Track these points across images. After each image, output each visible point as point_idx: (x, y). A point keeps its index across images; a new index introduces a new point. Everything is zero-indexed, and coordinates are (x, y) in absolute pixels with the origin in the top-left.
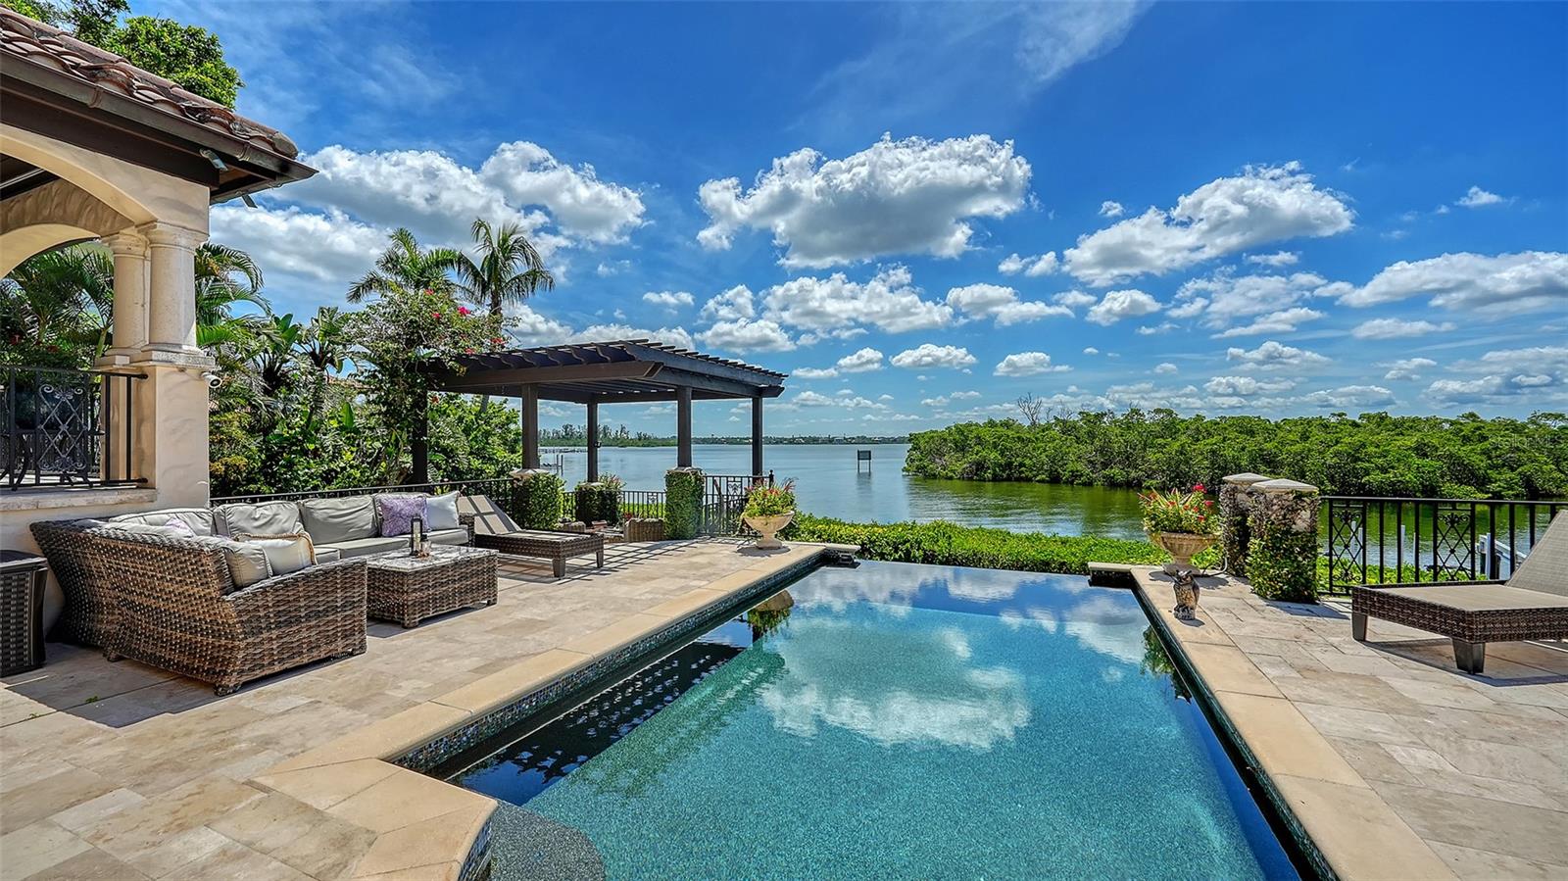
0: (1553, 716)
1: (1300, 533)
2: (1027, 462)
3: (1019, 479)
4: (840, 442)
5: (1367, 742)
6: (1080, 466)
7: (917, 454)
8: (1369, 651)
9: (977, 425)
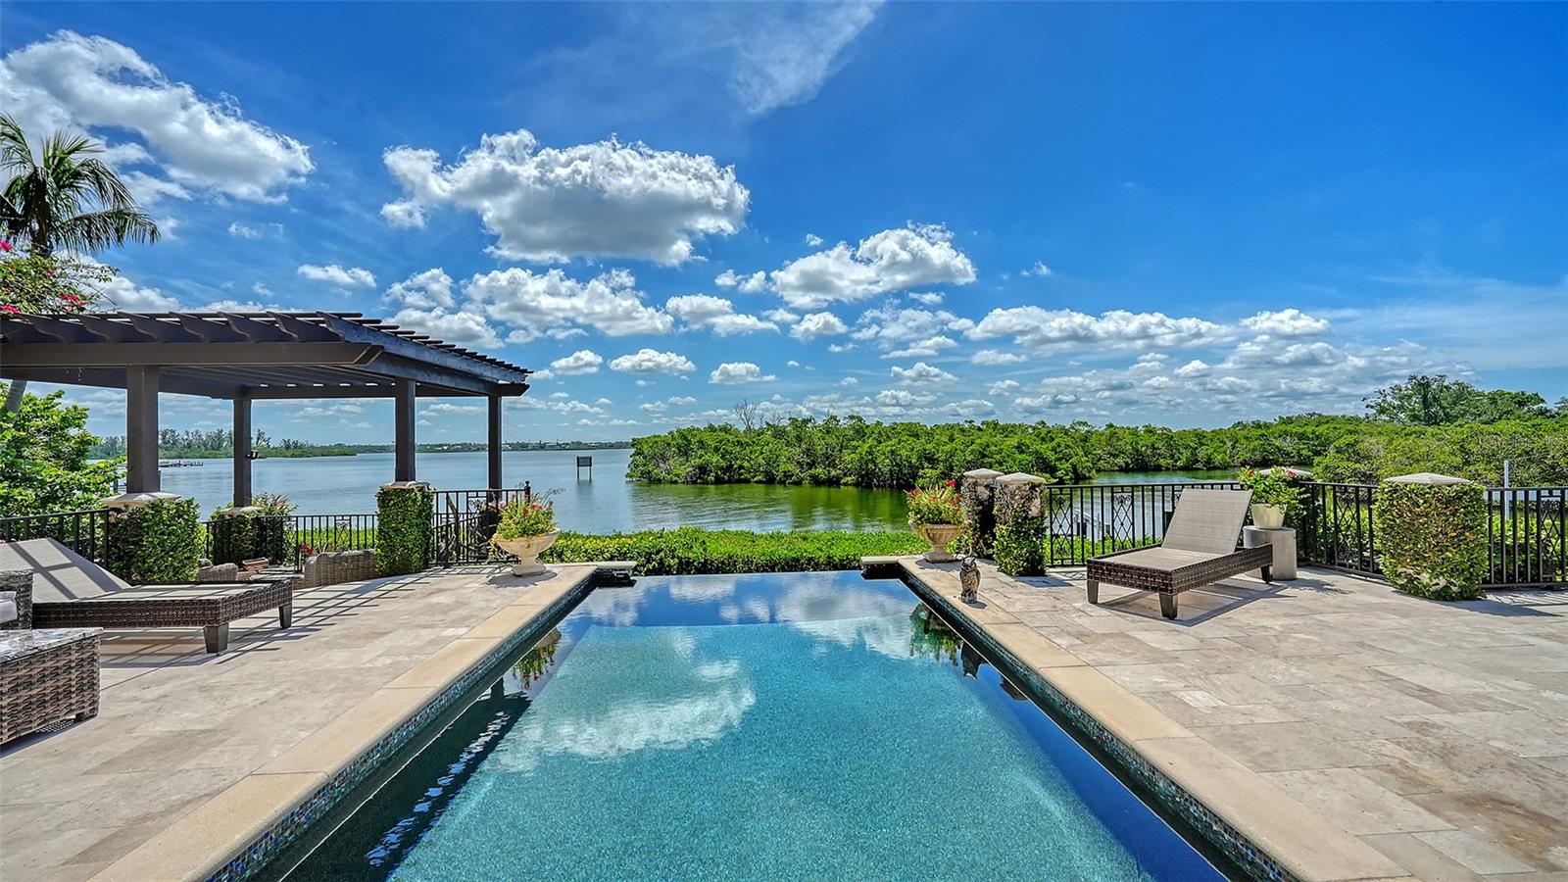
0: (1233, 645)
1: (1036, 518)
2: (746, 464)
3: (739, 481)
4: (552, 448)
5: (1163, 693)
6: (790, 467)
7: (640, 459)
8: (1104, 612)
9: (698, 429)
